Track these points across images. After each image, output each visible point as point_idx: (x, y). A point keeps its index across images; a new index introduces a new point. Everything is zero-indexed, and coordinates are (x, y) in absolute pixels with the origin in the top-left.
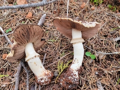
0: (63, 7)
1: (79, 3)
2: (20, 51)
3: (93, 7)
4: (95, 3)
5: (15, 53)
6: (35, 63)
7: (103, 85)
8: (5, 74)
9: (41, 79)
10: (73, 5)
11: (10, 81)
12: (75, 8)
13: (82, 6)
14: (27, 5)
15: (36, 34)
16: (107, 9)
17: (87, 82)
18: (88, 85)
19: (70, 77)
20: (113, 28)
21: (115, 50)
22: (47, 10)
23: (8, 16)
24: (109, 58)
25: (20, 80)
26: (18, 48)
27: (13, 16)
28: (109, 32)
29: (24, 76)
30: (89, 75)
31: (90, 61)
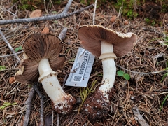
0: (89, 21)
1: (107, 16)
2: (32, 68)
3: (126, 21)
4: (129, 17)
5: (25, 70)
6: (51, 84)
7: (141, 112)
8: (12, 102)
9: (60, 105)
10: (101, 19)
11: (19, 110)
12: (104, 22)
13: (112, 20)
14: (43, 18)
15: (52, 46)
16: (143, 24)
17: (120, 108)
18: (121, 113)
19: (98, 101)
20: (152, 44)
21: (156, 70)
22: (68, 25)
23: (18, 32)
24: (149, 80)
25: (32, 109)
26: (29, 64)
27: (25, 32)
28: (147, 49)
29: (37, 104)
30: (123, 100)
31: (124, 84)
